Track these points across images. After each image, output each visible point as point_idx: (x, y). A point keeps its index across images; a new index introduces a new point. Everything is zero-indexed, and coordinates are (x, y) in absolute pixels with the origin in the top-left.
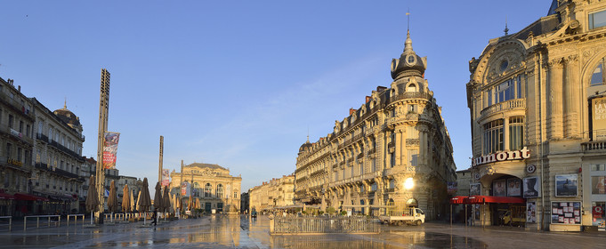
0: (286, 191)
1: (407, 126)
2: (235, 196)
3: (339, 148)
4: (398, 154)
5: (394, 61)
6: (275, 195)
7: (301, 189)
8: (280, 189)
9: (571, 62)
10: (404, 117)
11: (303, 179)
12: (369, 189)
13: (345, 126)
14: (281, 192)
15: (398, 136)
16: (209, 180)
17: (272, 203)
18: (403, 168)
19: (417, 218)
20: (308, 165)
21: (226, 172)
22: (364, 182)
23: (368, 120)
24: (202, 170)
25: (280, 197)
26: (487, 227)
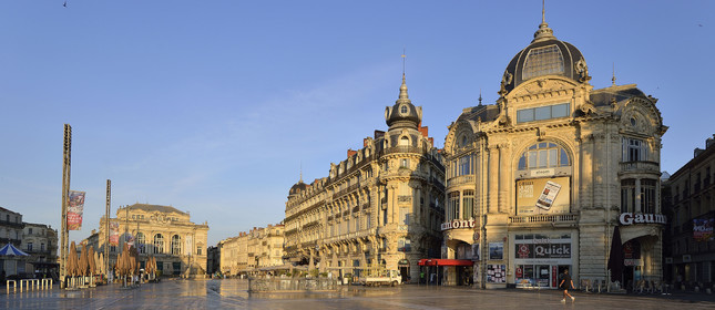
0: (272, 246)
1: (399, 182)
2: (199, 252)
3: (334, 197)
4: (390, 212)
5: (388, 108)
6: (257, 251)
7: (291, 244)
8: (264, 244)
9: (503, 149)
10: (396, 172)
11: (294, 232)
12: (365, 247)
13: (341, 171)
14: (266, 247)
15: (390, 192)
16: (160, 229)
17: (252, 261)
18: (394, 226)
19: (393, 280)
20: (300, 213)
21: (185, 218)
22: (359, 240)
23: (364, 169)
24: (147, 215)
25: (264, 254)
26: (451, 286)
